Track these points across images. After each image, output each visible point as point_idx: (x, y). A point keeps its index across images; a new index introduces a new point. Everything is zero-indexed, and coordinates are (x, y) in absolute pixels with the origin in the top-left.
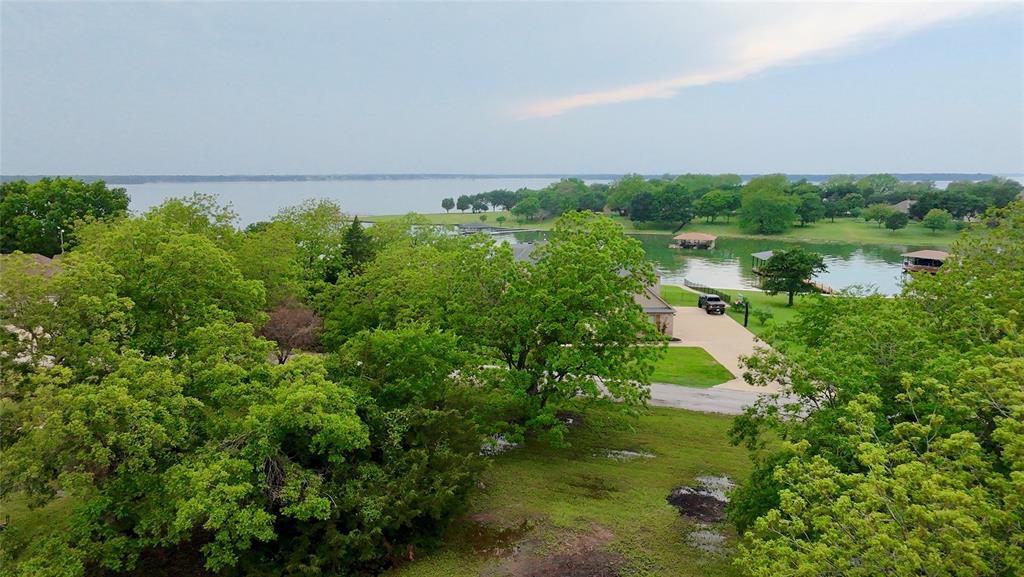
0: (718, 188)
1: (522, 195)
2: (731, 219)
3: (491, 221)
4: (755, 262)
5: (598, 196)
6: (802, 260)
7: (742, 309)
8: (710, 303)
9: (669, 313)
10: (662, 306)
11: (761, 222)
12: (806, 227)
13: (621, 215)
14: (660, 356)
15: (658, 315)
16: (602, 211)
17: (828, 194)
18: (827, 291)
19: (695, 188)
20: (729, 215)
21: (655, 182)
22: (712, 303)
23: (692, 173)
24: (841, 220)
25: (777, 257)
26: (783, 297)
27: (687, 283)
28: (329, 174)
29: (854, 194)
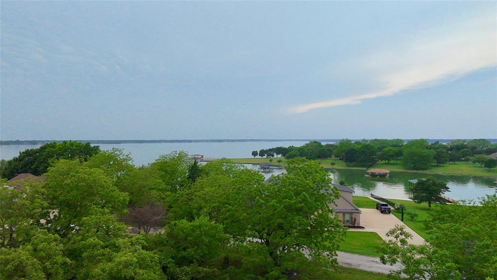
0: (391, 146)
1: (291, 149)
2: (399, 162)
3: (275, 162)
4: (411, 185)
5: (329, 150)
6: (434, 184)
7: (400, 211)
8: (382, 207)
9: (357, 213)
10: (353, 208)
11: (415, 163)
12: (441, 166)
13: (340, 159)
14: (342, 240)
15: (351, 213)
16: (330, 157)
17: (451, 149)
18: (451, 201)
19: (378, 146)
20: (397, 160)
21: (357, 143)
22: (384, 207)
23: (378, 139)
24: (460, 163)
25: (420, 183)
26: (425, 204)
27: (372, 195)
28: (202, 139)
29: (466, 149)
